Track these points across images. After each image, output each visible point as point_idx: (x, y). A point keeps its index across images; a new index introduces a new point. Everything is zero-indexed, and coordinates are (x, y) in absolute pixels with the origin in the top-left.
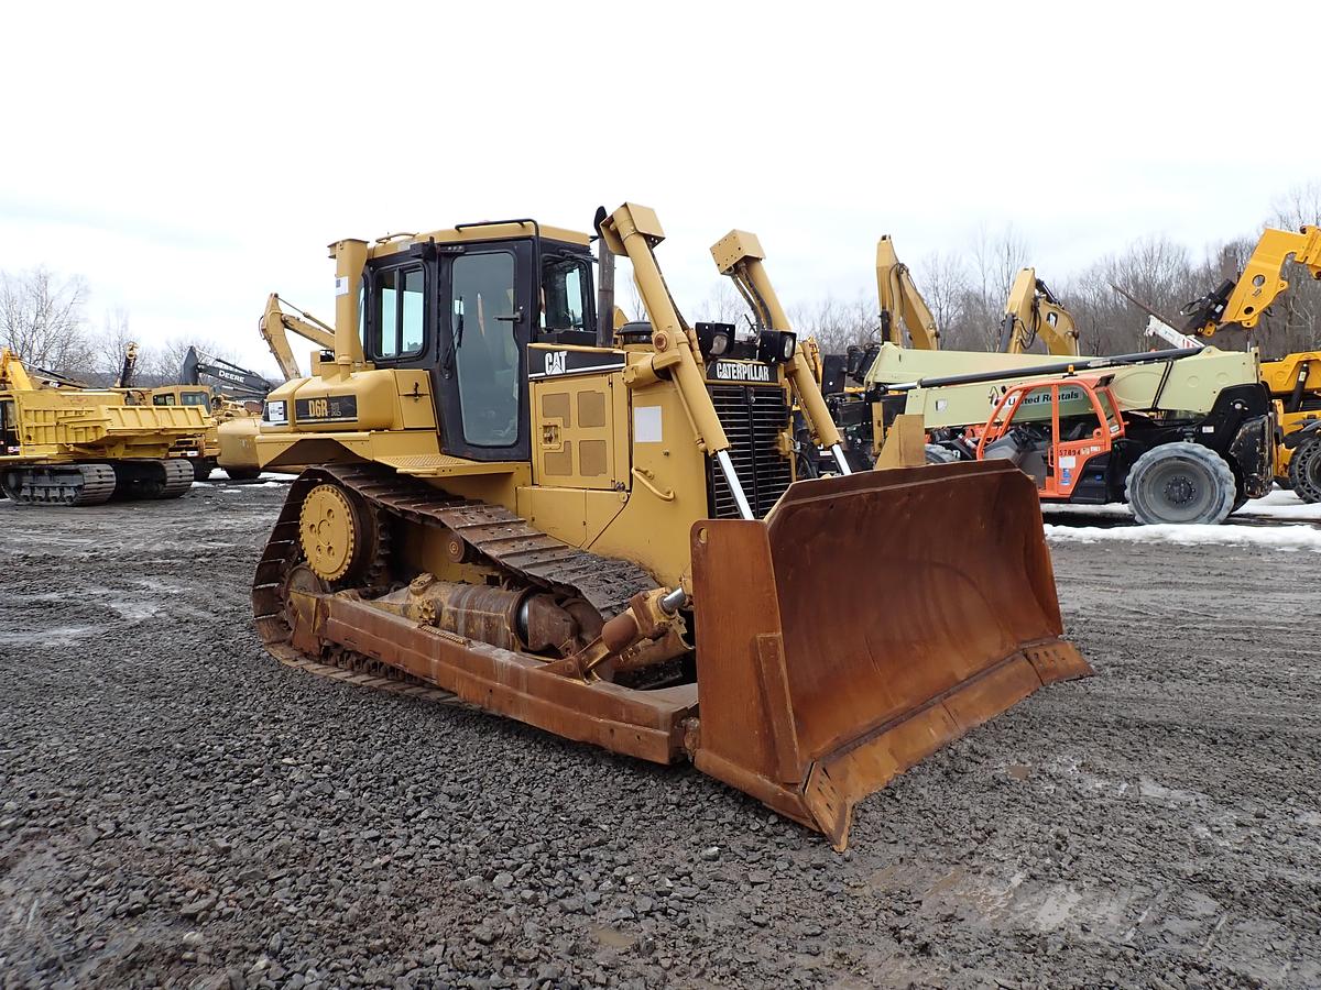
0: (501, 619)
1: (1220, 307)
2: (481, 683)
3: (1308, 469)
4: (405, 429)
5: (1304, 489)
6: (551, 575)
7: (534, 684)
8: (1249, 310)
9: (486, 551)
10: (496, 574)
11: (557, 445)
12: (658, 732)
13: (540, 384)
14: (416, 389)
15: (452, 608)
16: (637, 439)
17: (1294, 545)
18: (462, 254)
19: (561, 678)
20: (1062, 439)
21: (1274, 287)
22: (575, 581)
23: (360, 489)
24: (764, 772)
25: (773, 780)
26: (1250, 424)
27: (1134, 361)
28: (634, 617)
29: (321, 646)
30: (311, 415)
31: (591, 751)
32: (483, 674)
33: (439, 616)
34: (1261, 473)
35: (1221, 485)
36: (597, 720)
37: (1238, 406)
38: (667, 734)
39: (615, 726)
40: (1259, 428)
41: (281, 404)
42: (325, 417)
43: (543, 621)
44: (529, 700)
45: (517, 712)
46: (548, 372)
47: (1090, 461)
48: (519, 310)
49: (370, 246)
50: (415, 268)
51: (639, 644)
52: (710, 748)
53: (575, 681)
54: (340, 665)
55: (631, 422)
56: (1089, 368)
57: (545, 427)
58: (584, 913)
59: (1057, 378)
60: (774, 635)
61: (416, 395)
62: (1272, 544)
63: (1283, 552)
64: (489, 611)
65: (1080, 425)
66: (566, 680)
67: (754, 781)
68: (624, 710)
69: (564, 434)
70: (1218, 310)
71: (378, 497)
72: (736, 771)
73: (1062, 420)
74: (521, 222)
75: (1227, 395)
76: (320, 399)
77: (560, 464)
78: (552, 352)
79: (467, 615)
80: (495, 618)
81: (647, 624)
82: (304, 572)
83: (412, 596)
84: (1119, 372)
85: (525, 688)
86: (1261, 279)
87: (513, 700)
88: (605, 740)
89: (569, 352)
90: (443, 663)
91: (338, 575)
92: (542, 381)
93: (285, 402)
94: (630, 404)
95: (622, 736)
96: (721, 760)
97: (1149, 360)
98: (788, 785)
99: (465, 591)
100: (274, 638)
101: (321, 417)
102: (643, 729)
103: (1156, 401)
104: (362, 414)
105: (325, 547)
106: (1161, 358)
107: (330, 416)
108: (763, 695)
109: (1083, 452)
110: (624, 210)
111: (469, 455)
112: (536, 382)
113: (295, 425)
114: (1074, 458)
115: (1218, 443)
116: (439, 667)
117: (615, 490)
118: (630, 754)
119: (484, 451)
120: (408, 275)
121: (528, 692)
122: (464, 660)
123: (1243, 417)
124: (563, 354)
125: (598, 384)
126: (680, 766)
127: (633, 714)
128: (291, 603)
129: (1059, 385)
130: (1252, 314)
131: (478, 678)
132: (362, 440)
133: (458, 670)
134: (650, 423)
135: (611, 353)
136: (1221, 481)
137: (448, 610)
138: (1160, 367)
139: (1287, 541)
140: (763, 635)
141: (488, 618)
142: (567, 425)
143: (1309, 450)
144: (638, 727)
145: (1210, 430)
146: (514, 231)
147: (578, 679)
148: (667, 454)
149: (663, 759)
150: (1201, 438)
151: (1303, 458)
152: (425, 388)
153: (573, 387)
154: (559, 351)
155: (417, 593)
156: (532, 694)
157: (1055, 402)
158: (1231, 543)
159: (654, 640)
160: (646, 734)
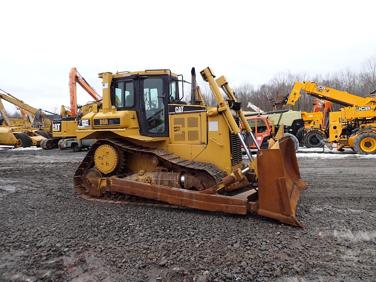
0: (174, 181)
1: (286, 100)
2: (178, 198)
3: (308, 140)
4: (133, 128)
5: (308, 144)
6: (195, 167)
7: (197, 197)
8: (293, 101)
9: (172, 162)
10: (165, 169)
11: (179, 132)
12: (242, 206)
13: (172, 115)
14: (134, 117)
15: (155, 179)
16: (210, 130)
17: (316, 157)
18: (147, 78)
19: (207, 195)
20: (258, 133)
21: (298, 96)
22: (204, 168)
23: (122, 145)
24: (280, 213)
25: (283, 214)
26: (301, 129)
27: (273, 113)
28: (235, 176)
29: (101, 193)
30: (100, 124)
31: (220, 214)
32: (178, 196)
33: (151, 181)
34: (303, 141)
35: (296, 144)
36: (221, 205)
37: (298, 124)
38: (245, 206)
39: (228, 206)
40: (303, 130)
41: (88, 121)
42: (106, 124)
43: (191, 180)
44: (196, 202)
45: (192, 205)
46: (176, 112)
47: (265, 138)
48: (164, 95)
49: (113, 74)
50: (130, 82)
51: (235, 183)
52: (263, 208)
53: (212, 195)
54: (107, 199)
55: (207, 126)
56: (262, 115)
57: (174, 127)
58: (266, 250)
59: (256, 117)
60: (284, 177)
61: (134, 118)
62: (312, 157)
63: (315, 159)
64: (169, 179)
65: (262, 129)
66: (209, 195)
67: (277, 216)
68: (231, 202)
69: (182, 129)
70: (286, 101)
71: (129, 148)
72: (271, 214)
73: (258, 127)
74: (165, 70)
75: (295, 122)
76: (105, 119)
77: (181, 137)
78: (178, 106)
79: (161, 180)
80: (172, 181)
81: (239, 177)
82: (91, 172)
83: (139, 176)
84: (270, 116)
85: (195, 198)
86: (295, 94)
87: (191, 202)
88: (224, 210)
89: (184, 106)
90: (162, 194)
91: (110, 172)
92: (173, 115)
93: (89, 120)
94: (207, 121)
95: (231, 208)
96: (267, 211)
97: (276, 113)
98: (287, 215)
99: (158, 174)
100: (81, 192)
101: (105, 124)
102: (237, 206)
103: (278, 123)
104: (122, 123)
105: (105, 164)
106: (279, 112)
107: (108, 124)
108: (280, 193)
109: (263, 136)
110: (208, 69)
111: (150, 135)
112: (171, 115)
113: (93, 126)
114: (261, 137)
115: (294, 133)
116: (161, 195)
117: (201, 144)
118: (233, 213)
119: (154, 134)
120: (126, 84)
121: (196, 199)
122: (171, 193)
123: (299, 127)
124: (182, 107)
125: (196, 115)
126: (251, 215)
127: (234, 202)
128: (89, 181)
129: (257, 119)
130: (294, 102)
131: (177, 197)
132: (123, 131)
133: (168, 195)
134: (214, 126)
135: (201, 107)
136: (296, 142)
137: (154, 180)
138: (279, 115)
139: (315, 157)
140: (280, 178)
141: (169, 181)
142: (183, 126)
143: (308, 135)
144: (235, 206)
145: (291, 130)
146: (162, 73)
147: (214, 194)
148: (220, 134)
149: (244, 213)
150: (289, 132)
151: (307, 137)
152: (136, 117)
153: (186, 116)
154: (180, 106)
155: (141, 175)
156: (197, 200)
157: (256, 123)
158: (302, 157)
159: (240, 182)
160: (239, 207)
